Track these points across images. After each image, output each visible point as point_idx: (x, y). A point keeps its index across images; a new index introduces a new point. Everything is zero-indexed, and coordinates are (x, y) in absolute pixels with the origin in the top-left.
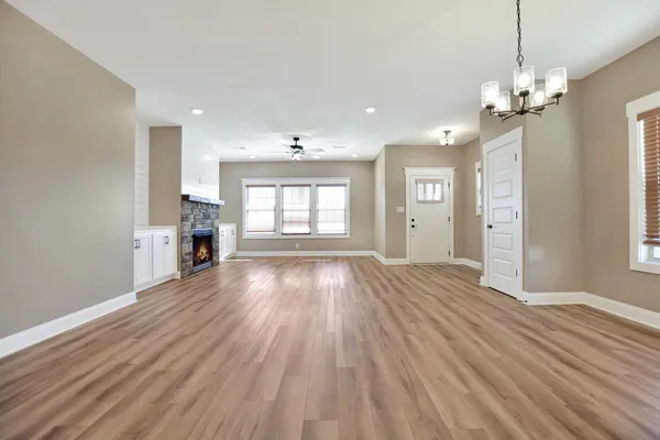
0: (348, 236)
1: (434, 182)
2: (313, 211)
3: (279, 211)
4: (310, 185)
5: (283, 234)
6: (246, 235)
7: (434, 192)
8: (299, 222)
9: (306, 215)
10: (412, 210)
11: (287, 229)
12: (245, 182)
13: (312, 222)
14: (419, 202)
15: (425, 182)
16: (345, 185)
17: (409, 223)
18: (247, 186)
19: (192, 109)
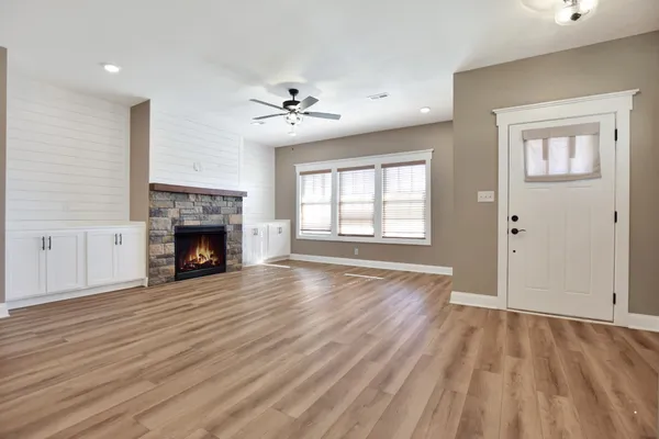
0: (428, 242)
1: (570, 133)
2: (379, 203)
3: (336, 204)
4: (372, 167)
5: (340, 235)
6: (300, 234)
7: (572, 154)
8: (360, 219)
9: (370, 208)
10: (512, 196)
11: (347, 229)
12: (300, 168)
13: (377, 218)
14: (530, 180)
15: (545, 135)
16: (423, 162)
17: (503, 225)
18: (302, 174)
19: (103, 64)
